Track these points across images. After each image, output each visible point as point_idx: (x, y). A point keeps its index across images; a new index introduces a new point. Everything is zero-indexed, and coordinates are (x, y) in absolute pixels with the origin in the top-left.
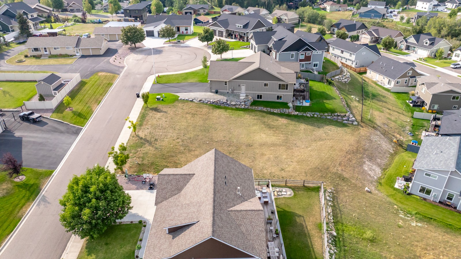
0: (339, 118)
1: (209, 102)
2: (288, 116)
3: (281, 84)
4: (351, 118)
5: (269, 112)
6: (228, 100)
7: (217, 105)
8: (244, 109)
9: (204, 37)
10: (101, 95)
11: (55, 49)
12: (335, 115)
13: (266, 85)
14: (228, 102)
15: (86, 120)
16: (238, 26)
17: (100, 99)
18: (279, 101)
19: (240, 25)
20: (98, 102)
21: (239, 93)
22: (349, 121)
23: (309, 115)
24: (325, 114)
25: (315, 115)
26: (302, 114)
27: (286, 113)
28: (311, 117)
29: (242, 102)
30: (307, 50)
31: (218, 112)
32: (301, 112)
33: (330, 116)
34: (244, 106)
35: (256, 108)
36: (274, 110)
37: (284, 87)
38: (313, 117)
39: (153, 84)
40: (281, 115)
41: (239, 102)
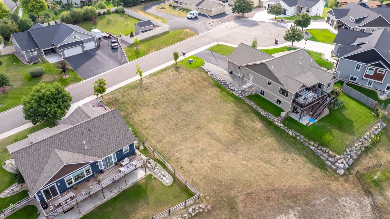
0: (324, 154)
1: (216, 79)
2: (269, 124)
3: (282, 88)
4: (339, 163)
5: (257, 111)
6: (231, 84)
7: (218, 84)
8: (237, 97)
10: (166, 45)
11: (186, 4)
12: (321, 149)
13: (269, 83)
14: (230, 85)
15: (136, 58)
16: (352, 19)
17: (161, 48)
18: (278, 105)
19: (353, 18)
20: (159, 49)
21: (247, 81)
22: (334, 165)
23: (290, 133)
24: (310, 142)
25: (298, 138)
26: (284, 129)
27: (270, 120)
28: (292, 137)
29: (240, 90)
30: (379, 65)
32: (286, 126)
33: (315, 147)
34: (239, 94)
35: (249, 101)
36: (262, 111)
37: (284, 92)
38: (294, 138)
39: (206, 50)
40: (263, 119)
41: (238, 89)
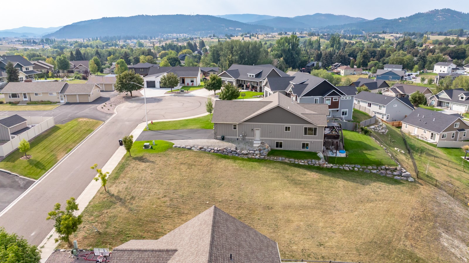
0: (388, 172)
1: (213, 151)
2: (319, 169)
3: (308, 127)
4: (405, 172)
5: (293, 163)
6: (238, 148)
7: (223, 155)
8: (259, 159)
9: (211, 84)
10: (75, 142)
11: (36, 94)
12: (382, 169)
13: (287, 129)
14: (238, 151)
15: (44, 171)
16: (250, 76)
17: (71, 147)
18: (305, 150)
19: (252, 74)
20: (68, 150)
21: (252, 139)
22: (402, 177)
23: (347, 169)
24: (369, 168)
25: (356, 169)
26: (337, 167)
27: (316, 165)
28: (351, 171)
29: (257, 150)
30: (334, 94)
31: (223, 163)
32: (336, 164)
33: (375, 170)
34: (258, 155)
35: (275, 158)
36: (299, 161)
37: (311, 131)
38: (353, 171)
39: (144, 131)
40: (310, 168)
41: (252, 150)
